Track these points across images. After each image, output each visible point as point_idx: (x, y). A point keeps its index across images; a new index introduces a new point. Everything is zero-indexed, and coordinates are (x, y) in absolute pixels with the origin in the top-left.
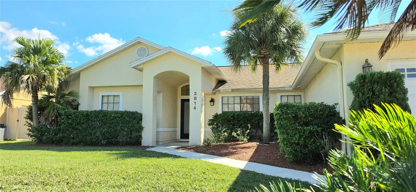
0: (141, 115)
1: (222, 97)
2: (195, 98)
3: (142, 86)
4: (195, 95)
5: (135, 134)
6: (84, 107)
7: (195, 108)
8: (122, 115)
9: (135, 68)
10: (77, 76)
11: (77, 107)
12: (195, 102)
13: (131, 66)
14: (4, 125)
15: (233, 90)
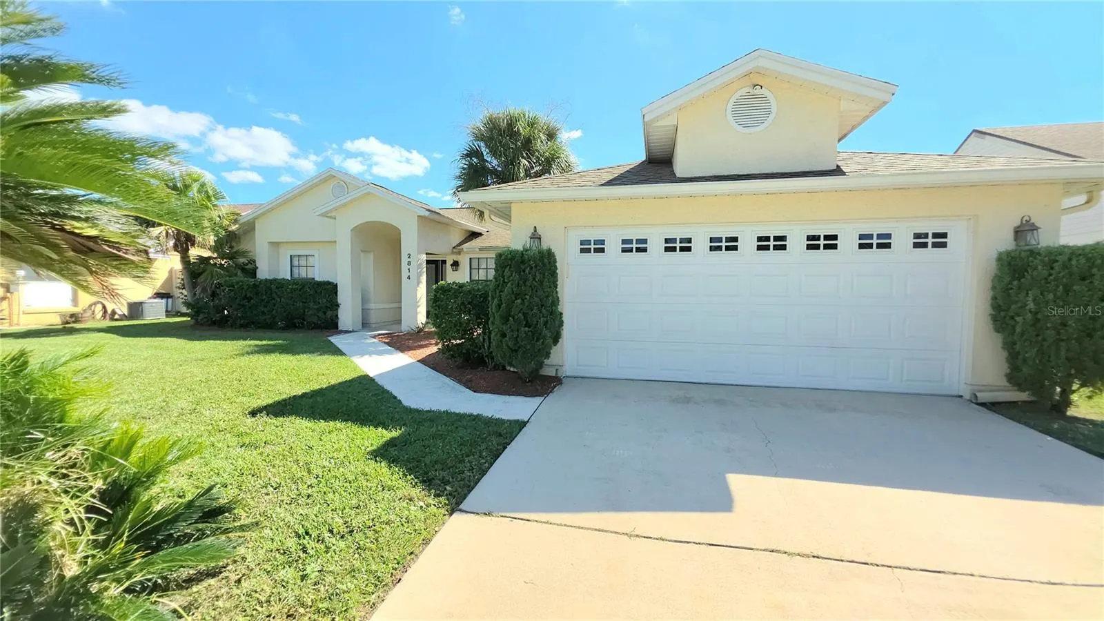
0: (336, 286)
1: (470, 259)
2: (409, 263)
3: (335, 242)
5: (329, 313)
6: (263, 273)
7: (409, 278)
8: (304, 287)
9: (325, 215)
10: (249, 228)
11: (253, 273)
13: (317, 213)
14: (169, 294)
15: (481, 249)
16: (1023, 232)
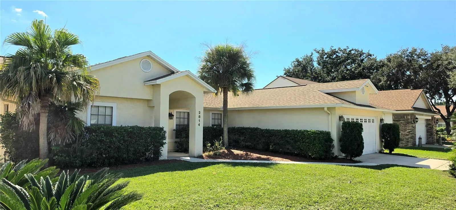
4: (199, 113)
7: (199, 125)
12: (199, 120)
16: (382, 120)
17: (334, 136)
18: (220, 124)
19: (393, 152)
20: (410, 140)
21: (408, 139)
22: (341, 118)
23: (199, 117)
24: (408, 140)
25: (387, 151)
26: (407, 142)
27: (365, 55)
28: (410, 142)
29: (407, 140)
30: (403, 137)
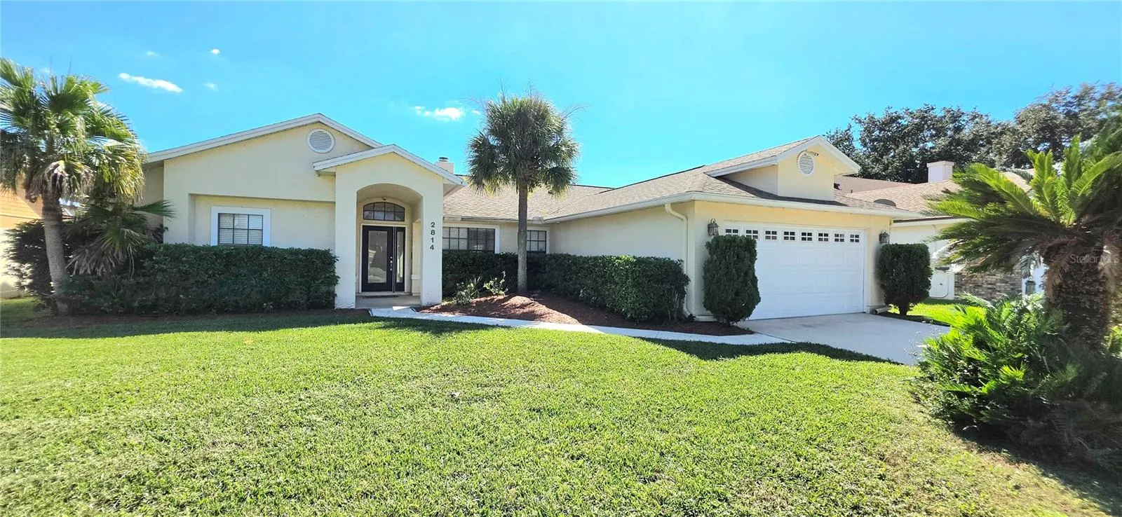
4: (433, 226)
7: (432, 247)
12: (433, 239)
13: (317, 168)
16: (883, 237)
17: (692, 269)
18: (544, 250)
19: (909, 313)
20: (1000, 286)
21: (995, 284)
22: (711, 227)
23: (433, 233)
24: (995, 287)
25: (894, 310)
26: (990, 291)
27: (965, 118)
28: (999, 291)
29: (990, 286)
30: (981, 279)
